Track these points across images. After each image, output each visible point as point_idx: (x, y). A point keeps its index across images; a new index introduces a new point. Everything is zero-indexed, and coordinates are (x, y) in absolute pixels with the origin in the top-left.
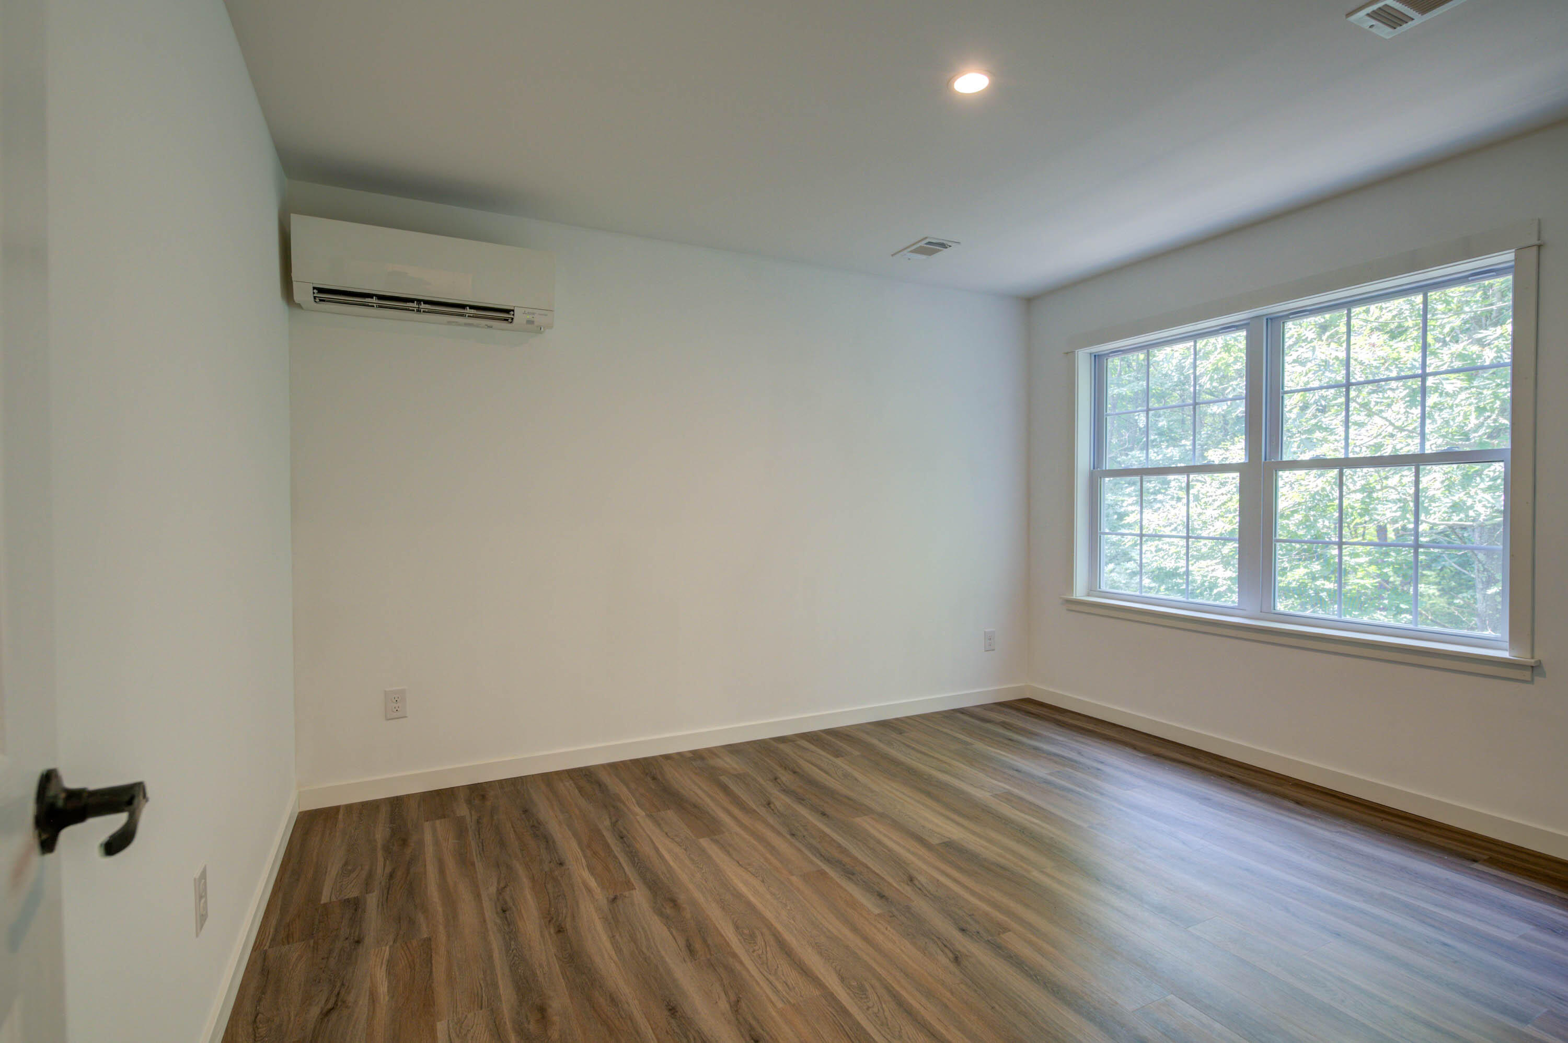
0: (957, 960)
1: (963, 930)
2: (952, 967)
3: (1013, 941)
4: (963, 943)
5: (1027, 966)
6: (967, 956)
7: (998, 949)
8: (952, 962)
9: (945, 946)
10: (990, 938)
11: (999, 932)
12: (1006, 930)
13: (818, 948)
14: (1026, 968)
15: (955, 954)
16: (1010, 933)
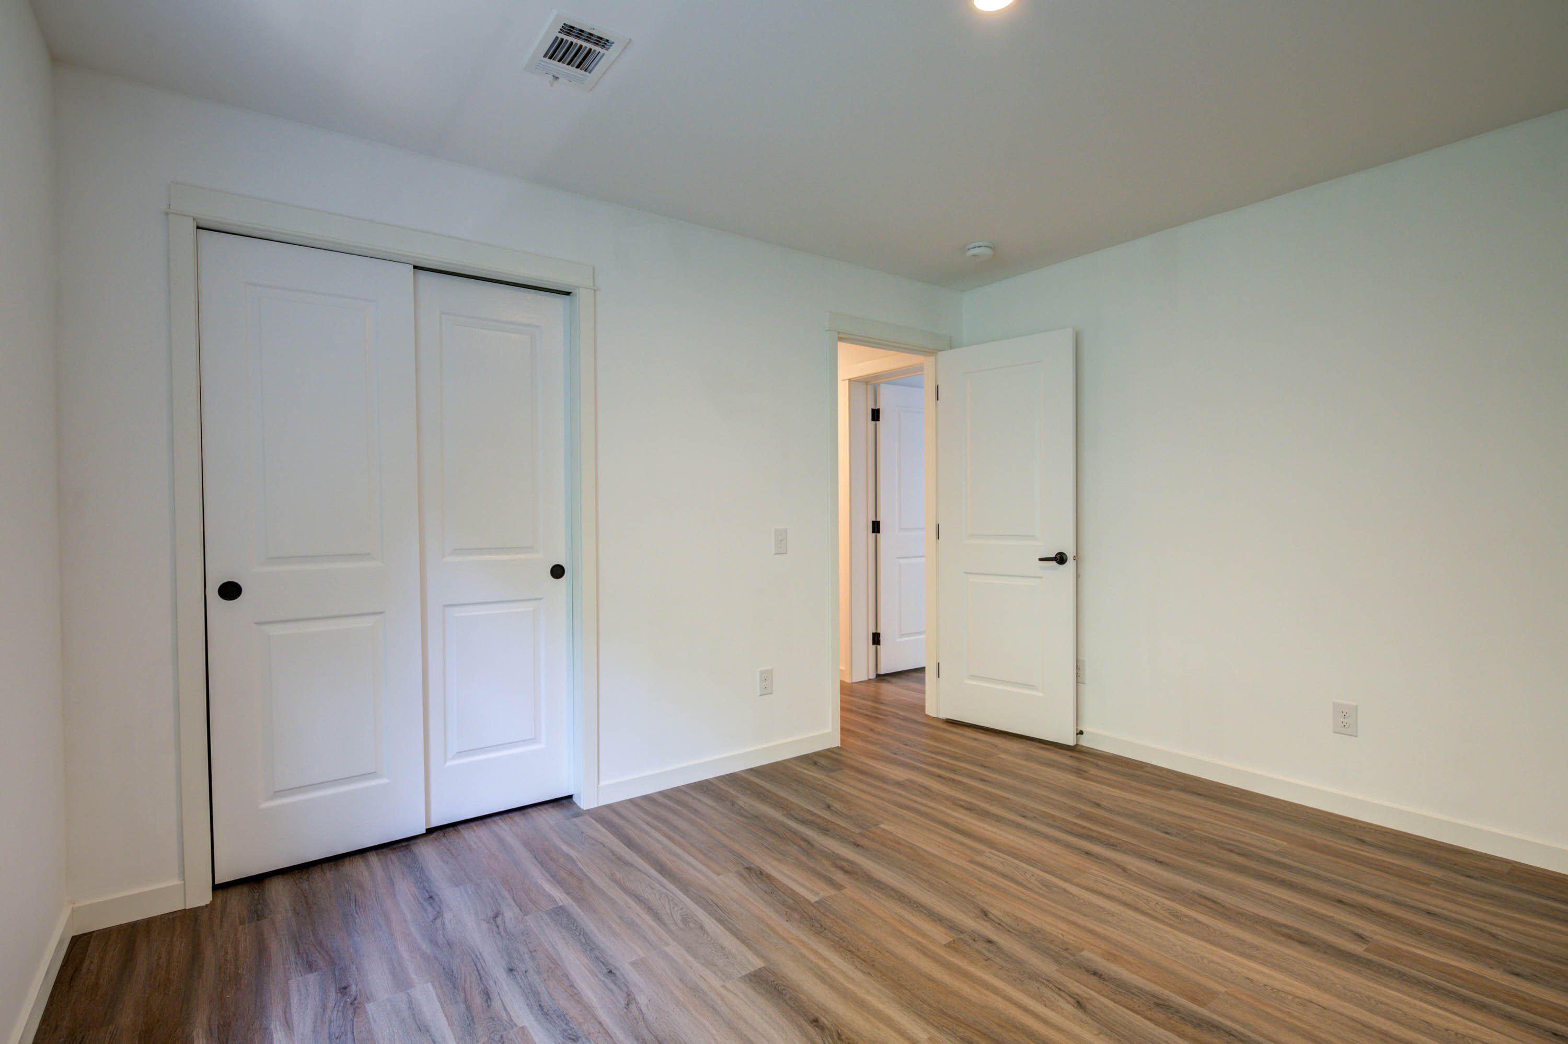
0: (985, 914)
1: (990, 942)
2: (986, 907)
3: (941, 935)
4: (988, 930)
5: (926, 913)
6: (978, 918)
7: (952, 926)
8: (989, 911)
9: (999, 924)
10: (962, 936)
11: (954, 943)
12: (948, 946)
13: (1112, 914)
14: (926, 912)
15: (988, 918)
16: (944, 943)
